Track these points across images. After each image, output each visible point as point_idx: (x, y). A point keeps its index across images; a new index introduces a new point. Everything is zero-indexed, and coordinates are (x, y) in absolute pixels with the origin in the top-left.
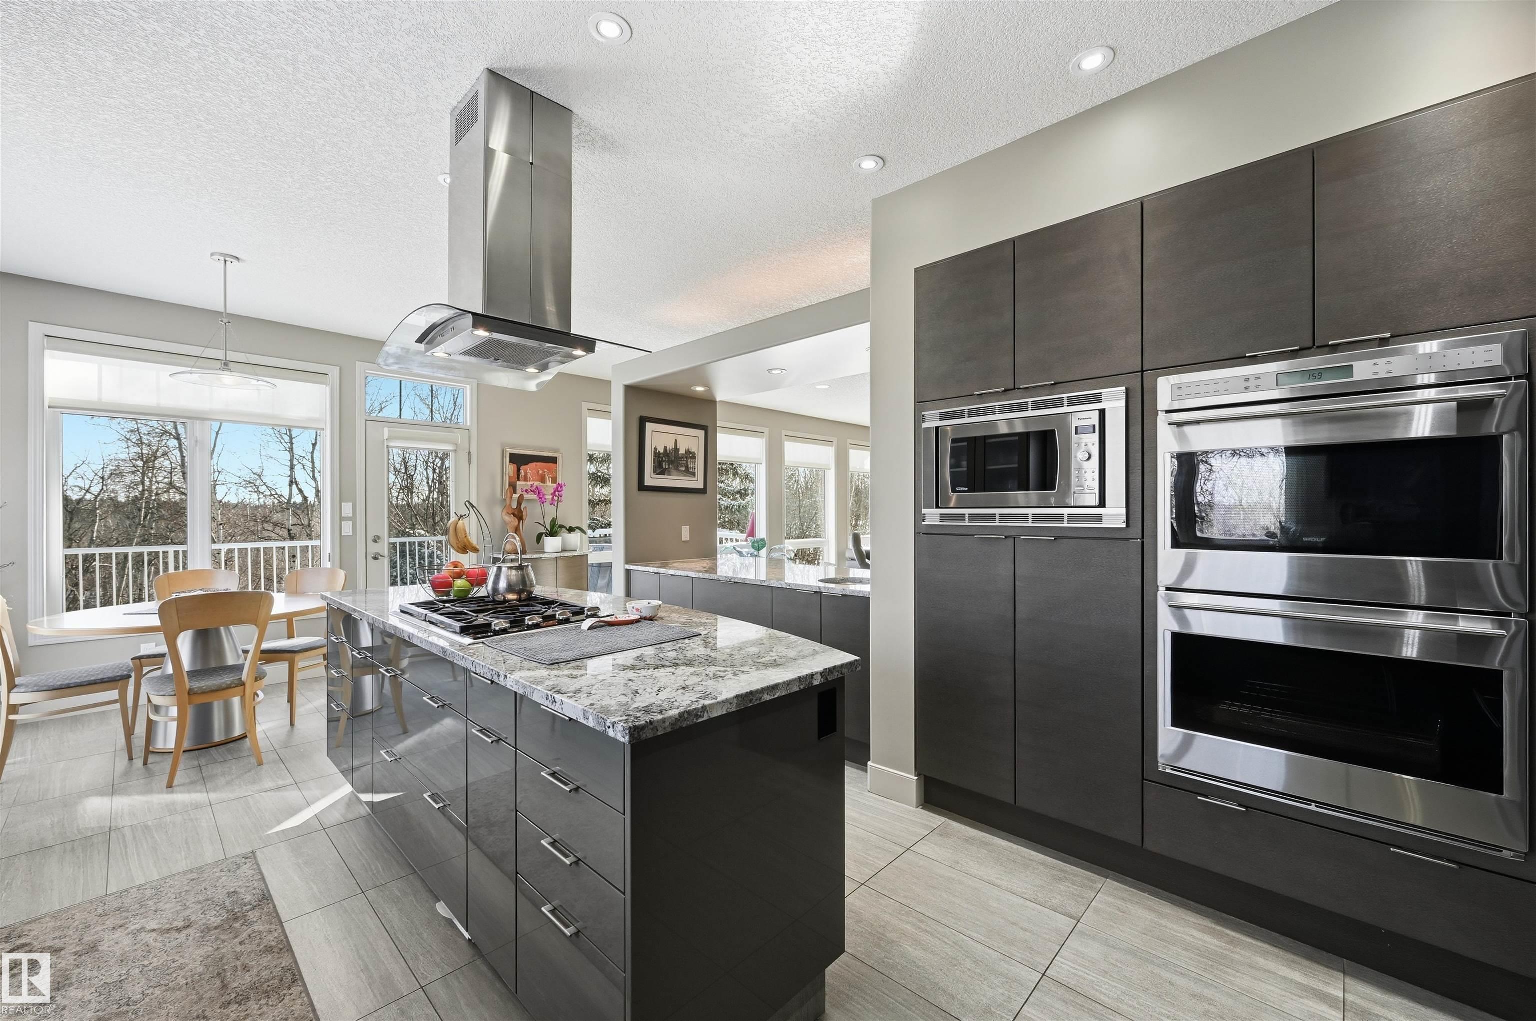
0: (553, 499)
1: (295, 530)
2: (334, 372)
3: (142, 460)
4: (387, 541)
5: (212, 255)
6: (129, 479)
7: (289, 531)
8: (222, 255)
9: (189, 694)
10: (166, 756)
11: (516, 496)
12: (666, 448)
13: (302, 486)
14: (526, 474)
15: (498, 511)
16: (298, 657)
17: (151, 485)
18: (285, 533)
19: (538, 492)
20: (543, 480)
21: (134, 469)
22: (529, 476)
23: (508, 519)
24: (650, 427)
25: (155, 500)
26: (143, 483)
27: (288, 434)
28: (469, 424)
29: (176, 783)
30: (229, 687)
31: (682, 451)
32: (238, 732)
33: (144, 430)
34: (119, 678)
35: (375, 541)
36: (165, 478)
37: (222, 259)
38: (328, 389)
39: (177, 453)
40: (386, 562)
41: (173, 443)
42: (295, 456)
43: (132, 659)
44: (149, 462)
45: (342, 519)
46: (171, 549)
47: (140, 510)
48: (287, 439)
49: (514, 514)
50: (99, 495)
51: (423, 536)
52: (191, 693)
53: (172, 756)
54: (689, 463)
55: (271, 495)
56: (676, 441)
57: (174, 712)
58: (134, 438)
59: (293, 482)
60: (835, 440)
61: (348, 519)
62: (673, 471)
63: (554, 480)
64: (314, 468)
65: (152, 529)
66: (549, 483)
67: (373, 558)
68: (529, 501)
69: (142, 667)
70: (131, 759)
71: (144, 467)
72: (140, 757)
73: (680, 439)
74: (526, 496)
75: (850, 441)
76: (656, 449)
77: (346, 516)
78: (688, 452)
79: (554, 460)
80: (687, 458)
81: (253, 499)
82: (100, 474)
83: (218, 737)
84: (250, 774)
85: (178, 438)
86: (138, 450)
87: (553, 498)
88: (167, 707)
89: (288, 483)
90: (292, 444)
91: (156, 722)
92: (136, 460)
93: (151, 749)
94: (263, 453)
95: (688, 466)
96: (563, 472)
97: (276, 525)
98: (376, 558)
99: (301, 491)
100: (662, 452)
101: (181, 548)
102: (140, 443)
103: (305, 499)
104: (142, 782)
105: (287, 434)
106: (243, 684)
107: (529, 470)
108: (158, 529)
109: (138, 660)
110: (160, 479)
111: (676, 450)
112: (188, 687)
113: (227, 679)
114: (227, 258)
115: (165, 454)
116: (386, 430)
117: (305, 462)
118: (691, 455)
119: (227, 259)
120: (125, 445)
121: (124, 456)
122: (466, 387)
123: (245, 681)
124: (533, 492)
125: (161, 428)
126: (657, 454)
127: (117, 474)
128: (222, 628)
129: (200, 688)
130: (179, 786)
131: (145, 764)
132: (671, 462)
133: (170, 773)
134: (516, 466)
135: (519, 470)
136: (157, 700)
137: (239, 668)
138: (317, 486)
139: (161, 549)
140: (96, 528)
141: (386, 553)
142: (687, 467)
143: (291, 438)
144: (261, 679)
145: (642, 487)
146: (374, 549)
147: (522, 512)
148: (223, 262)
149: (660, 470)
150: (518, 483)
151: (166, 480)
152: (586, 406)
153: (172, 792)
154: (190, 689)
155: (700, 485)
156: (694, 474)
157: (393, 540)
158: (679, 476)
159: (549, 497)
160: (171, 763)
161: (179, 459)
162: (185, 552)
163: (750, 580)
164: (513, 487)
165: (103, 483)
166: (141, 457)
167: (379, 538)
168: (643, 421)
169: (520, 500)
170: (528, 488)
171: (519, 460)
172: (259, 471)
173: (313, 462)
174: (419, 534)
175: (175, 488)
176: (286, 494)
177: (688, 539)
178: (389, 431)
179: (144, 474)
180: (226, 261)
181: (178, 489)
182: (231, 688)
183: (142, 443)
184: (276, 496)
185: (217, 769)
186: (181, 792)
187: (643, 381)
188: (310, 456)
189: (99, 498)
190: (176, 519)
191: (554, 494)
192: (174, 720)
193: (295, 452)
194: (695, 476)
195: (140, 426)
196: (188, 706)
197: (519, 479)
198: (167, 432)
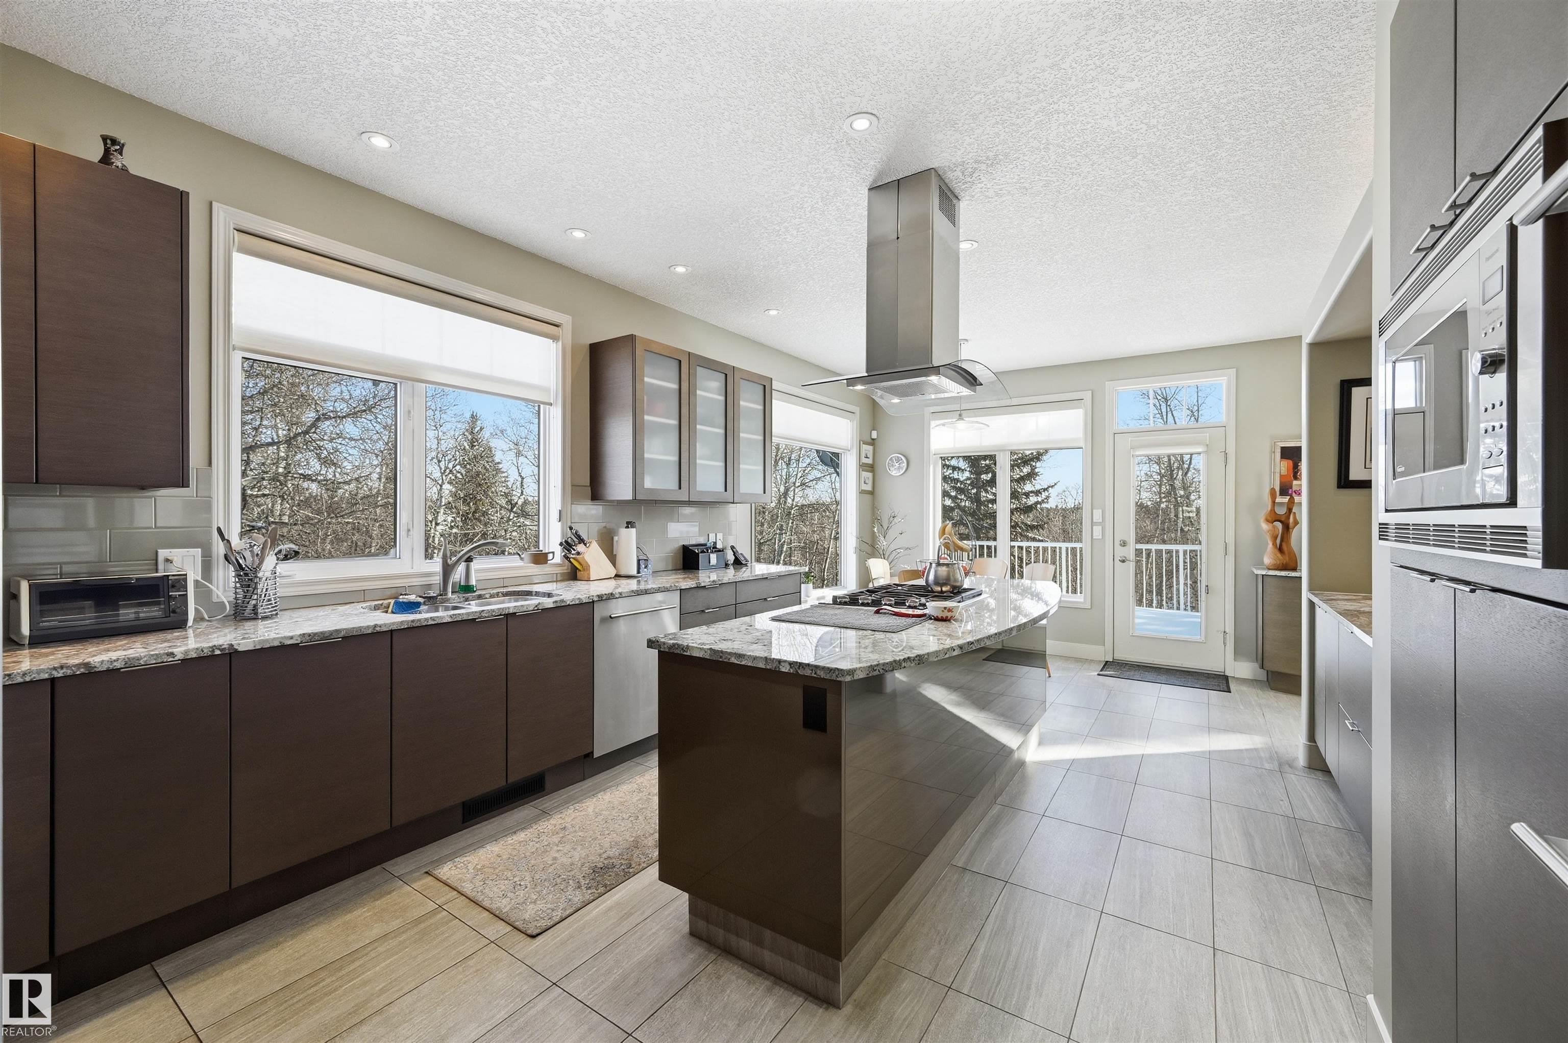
2: (1087, 396)
4: (1132, 546)
28: (1225, 420)
35: (1122, 546)
38: (1082, 411)
40: (1131, 566)
45: (1093, 523)
49: (1279, 521)
61: (1098, 524)
67: (1120, 560)
77: (1096, 521)
98: (1123, 561)
134: (1285, 461)
135: (1295, 467)
141: (1132, 558)
145: (1345, 484)
146: (1121, 552)
147: (1289, 519)
150: (1295, 483)
157: (1139, 546)
167: (1125, 543)
169: (1290, 504)
171: (1288, 454)
197: (1295, 478)
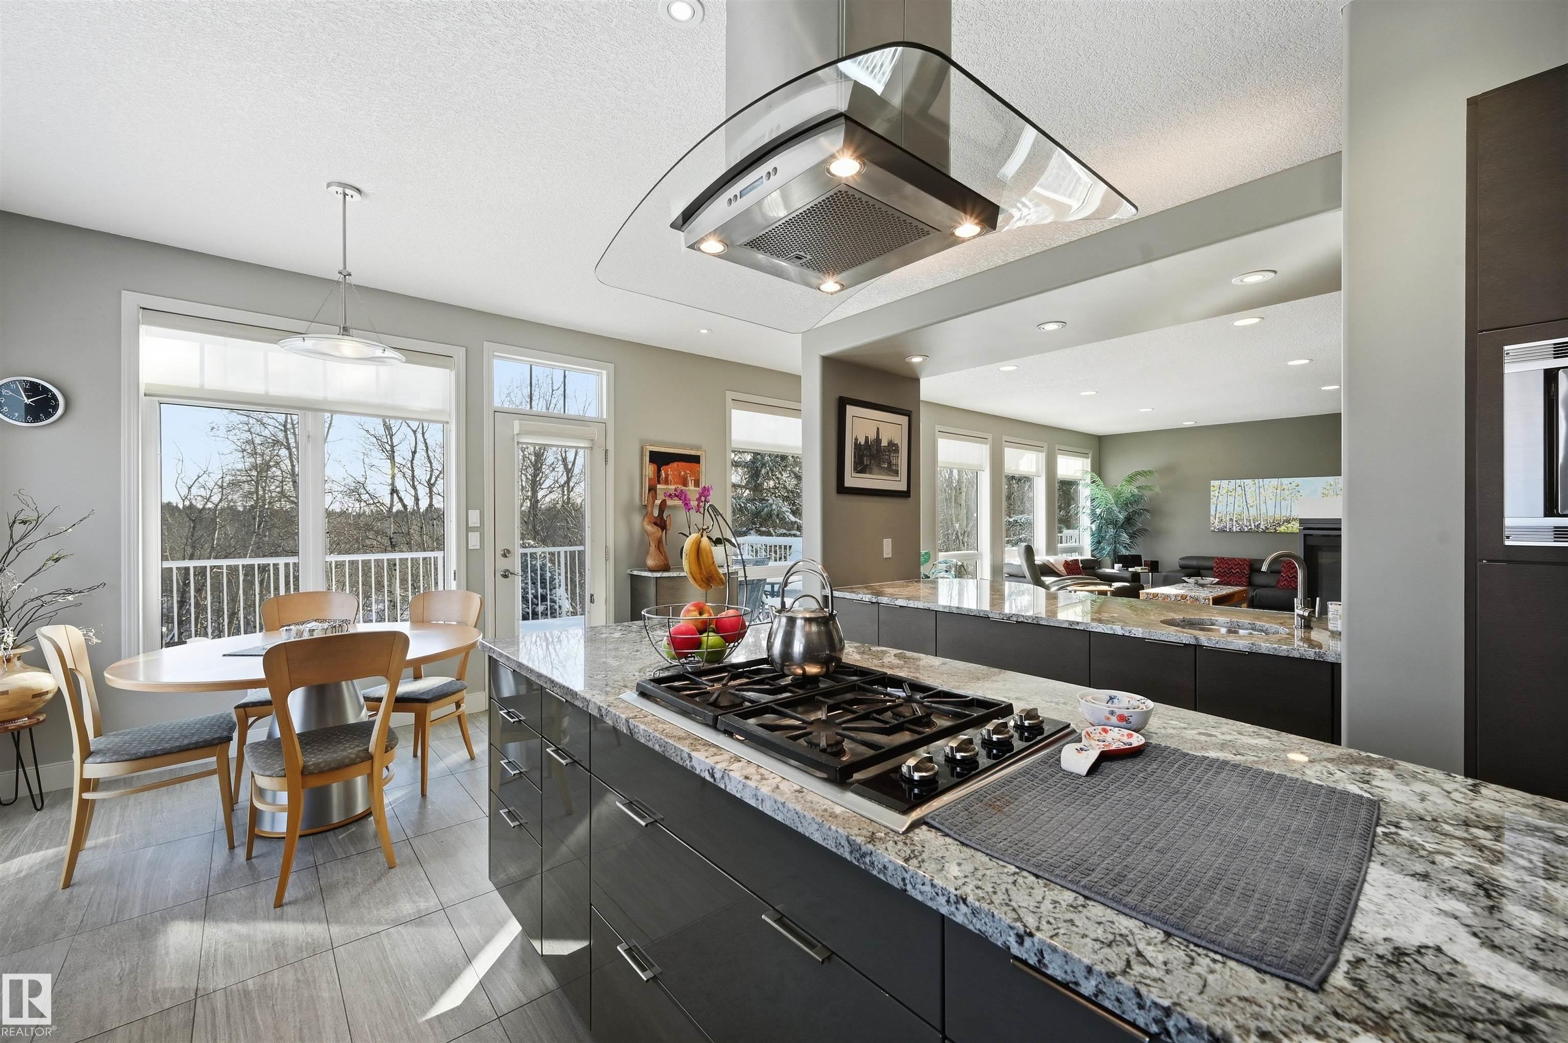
0: (698, 506)
1: (397, 539)
2: (459, 354)
3: (256, 470)
4: (517, 556)
5: (329, 185)
6: (246, 487)
7: (391, 539)
8: (340, 184)
9: (302, 773)
10: (274, 844)
11: (658, 502)
12: (867, 438)
13: (402, 494)
14: (667, 475)
15: (637, 519)
16: (430, 706)
17: (264, 493)
18: (386, 541)
19: (681, 496)
20: (685, 484)
21: (249, 478)
22: (670, 478)
23: (650, 528)
24: (851, 410)
25: (268, 509)
26: (257, 492)
27: (390, 443)
28: (605, 417)
29: (287, 897)
30: (352, 763)
31: (884, 443)
32: (360, 809)
33: (258, 440)
34: (216, 742)
35: (505, 556)
36: (277, 487)
37: (340, 190)
38: (453, 373)
39: (288, 462)
41: (284, 452)
42: (397, 464)
43: (236, 708)
44: (263, 469)
45: (468, 529)
46: (281, 561)
47: (255, 519)
48: (388, 448)
49: (655, 524)
50: (218, 503)
51: (532, 546)
52: (305, 772)
53: (282, 844)
54: (892, 458)
55: (374, 503)
56: (878, 429)
57: (283, 798)
58: (249, 449)
59: (394, 491)
60: (990, 436)
61: (474, 529)
62: (875, 469)
63: (697, 484)
64: (413, 476)
65: (265, 536)
66: (691, 487)
67: (503, 576)
68: (674, 507)
69: (247, 717)
70: (232, 847)
71: (257, 476)
72: (243, 844)
73: (882, 427)
74: (670, 502)
75: (1005, 438)
76: (856, 439)
77: (473, 525)
78: (891, 444)
79: (696, 459)
80: (889, 451)
81: (353, 506)
82: (220, 483)
83: (336, 817)
84: (379, 885)
85: (288, 448)
86: (253, 460)
87: (699, 503)
88: (274, 792)
89: (389, 492)
90: (393, 452)
91: (261, 811)
92: (250, 470)
93: (256, 831)
94: (366, 460)
95: (890, 461)
96: (708, 473)
97: (377, 533)
98: (505, 576)
99: (401, 499)
100: (863, 443)
101: (291, 560)
102: (254, 454)
103: (405, 506)
104: (243, 891)
105: (387, 443)
106: (371, 757)
107: (670, 470)
108: (270, 536)
109: (242, 709)
110: (273, 487)
111: (878, 440)
112: (301, 763)
113: (349, 751)
114: (348, 188)
115: (277, 464)
116: (516, 423)
117: (405, 470)
118: (893, 447)
119: (348, 191)
120: (240, 455)
121: (240, 466)
122: (601, 373)
123: (373, 754)
124: (677, 496)
125: (274, 438)
126: (857, 446)
127: (235, 484)
128: (343, 683)
129: (316, 765)
130: (290, 903)
131: (249, 857)
132: (872, 457)
133: (281, 876)
134: (656, 466)
135: (659, 471)
136: (263, 782)
137: (365, 729)
138: (416, 494)
139: (271, 561)
140: (216, 535)
141: (518, 569)
142: (890, 463)
143: (392, 446)
144: (392, 748)
145: (842, 489)
146: (503, 564)
147: (665, 522)
148: (342, 196)
149: (861, 468)
150: (659, 486)
151: (278, 490)
152: (730, 395)
153: (280, 918)
154: (304, 767)
155: (903, 487)
156: (896, 473)
158: (880, 474)
159: (694, 503)
160: (281, 860)
161: (290, 467)
162: (296, 565)
163: (970, 610)
164: (652, 489)
165: (222, 492)
166: (255, 467)
167: (509, 551)
168: (842, 403)
169: (663, 507)
170: (673, 492)
171: (660, 459)
172: (362, 480)
173: (413, 471)
174: (529, 544)
175: (286, 497)
176: (387, 501)
177: (890, 556)
178: (520, 424)
179: (257, 483)
180: (345, 195)
181: (288, 497)
182: (355, 764)
183: (256, 453)
184: (378, 505)
185: (335, 873)
186: (294, 920)
187: (848, 350)
188: (409, 465)
189: (219, 507)
190: (286, 527)
191: (699, 500)
192: (282, 810)
193: (396, 461)
194: (898, 474)
195: (254, 436)
196: (301, 790)
197: (659, 483)
198: (278, 441)
